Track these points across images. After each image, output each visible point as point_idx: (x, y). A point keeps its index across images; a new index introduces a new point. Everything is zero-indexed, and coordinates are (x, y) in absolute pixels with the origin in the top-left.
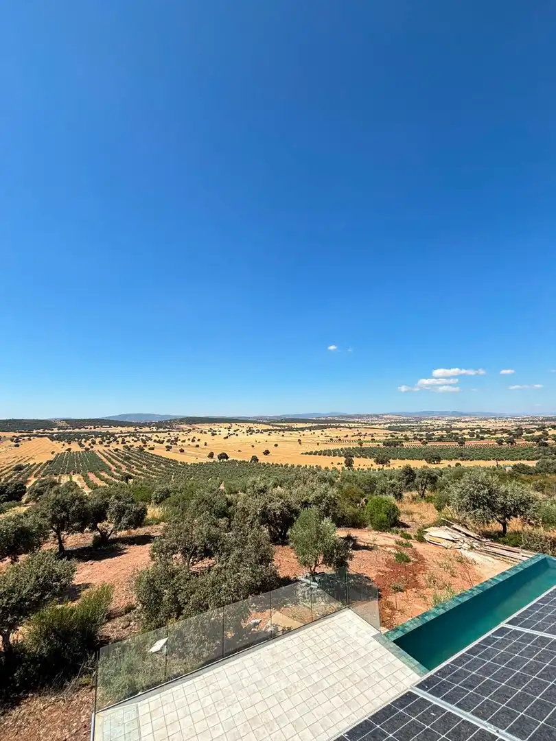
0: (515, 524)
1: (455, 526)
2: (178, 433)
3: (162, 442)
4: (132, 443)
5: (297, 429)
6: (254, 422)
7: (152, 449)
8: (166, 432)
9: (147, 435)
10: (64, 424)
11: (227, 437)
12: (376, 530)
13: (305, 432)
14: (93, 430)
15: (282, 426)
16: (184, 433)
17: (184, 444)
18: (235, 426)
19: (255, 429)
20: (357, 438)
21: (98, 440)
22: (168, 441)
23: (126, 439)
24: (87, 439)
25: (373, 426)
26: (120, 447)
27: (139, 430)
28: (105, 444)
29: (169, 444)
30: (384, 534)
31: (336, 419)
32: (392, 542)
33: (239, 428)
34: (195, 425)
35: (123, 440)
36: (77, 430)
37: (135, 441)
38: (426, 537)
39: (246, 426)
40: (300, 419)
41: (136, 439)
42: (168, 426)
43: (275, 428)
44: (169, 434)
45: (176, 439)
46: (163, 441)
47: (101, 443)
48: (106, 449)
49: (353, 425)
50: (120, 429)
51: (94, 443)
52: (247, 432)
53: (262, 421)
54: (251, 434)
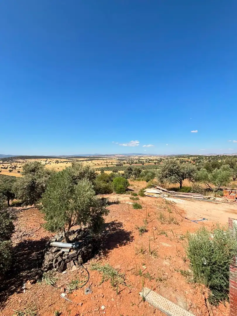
2: (16, 163)
3: (7, 168)
5: (80, 161)
6: (59, 158)
8: (9, 163)
13: (84, 162)
15: (73, 160)
16: (20, 164)
17: (20, 169)
18: (49, 160)
19: (60, 161)
20: (106, 163)
22: (10, 168)
25: (112, 159)
29: (11, 169)
31: (98, 156)
33: (51, 161)
34: (27, 160)
39: (55, 160)
40: (82, 157)
42: (10, 160)
43: (70, 160)
44: (11, 164)
45: (16, 167)
49: (104, 159)
52: (56, 162)
53: (63, 158)
54: (58, 163)
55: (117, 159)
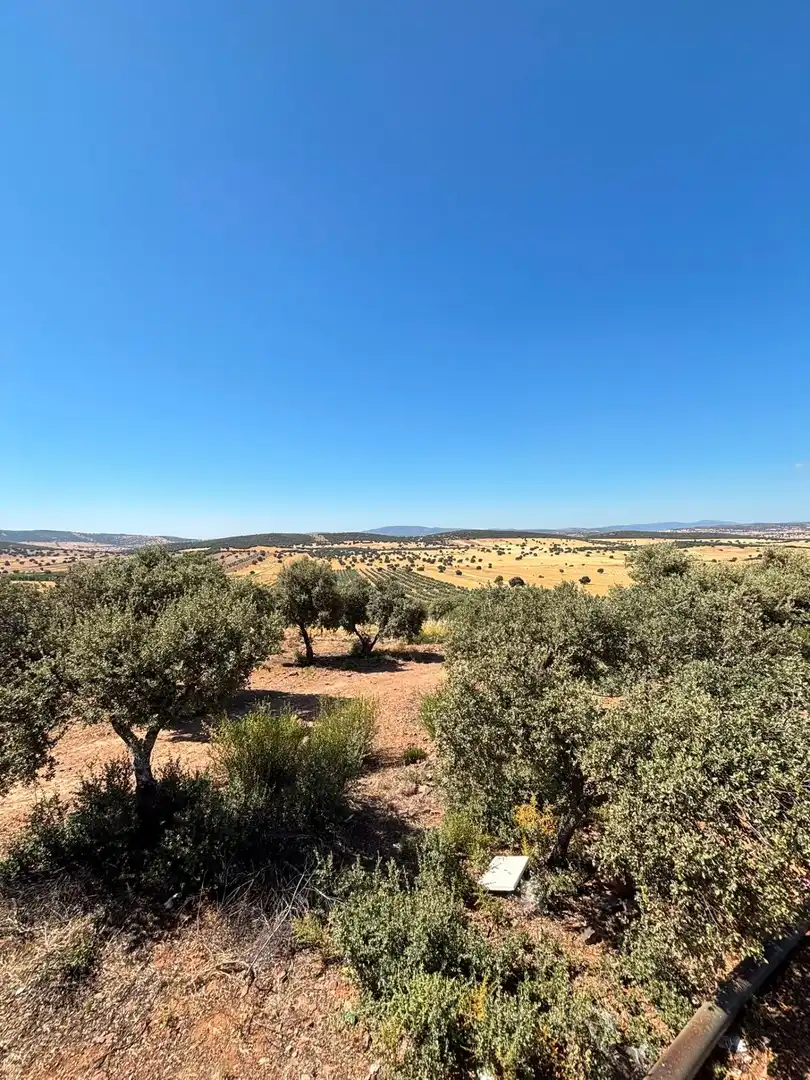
2: (452, 550)
4: (398, 562)
6: (561, 537)
7: (422, 569)
8: (436, 549)
9: (414, 552)
10: (322, 539)
11: (520, 558)
14: (352, 545)
15: (610, 543)
16: (460, 551)
17: (461, 564)
18: (531, 544)
19: (564, 547)
21: (359, 557)
22: (441, 560)
23: (391, 557)
24: (348, 556)
26: (384, 566)
27: (405, 546)
28: (367, 562)
29: (442, 564)
31: (712, 531)
33: (538, 545)
34: (475, 541)
35: (387, 558)
36: (336, 546)
37: (401, 560)
39: (550, 542)
40: (642, 533)
41: (401, 557)
42: (439, 542)
43: (596, 545)
44: (441, 552)
45: (451, 559)
46: (434, 561)
47: (362, 561)
48: (369, 568)
50: (382, 544)
51: (355, 560)
52: (551, 550)
53: (573, 535)
54: (558, 554)
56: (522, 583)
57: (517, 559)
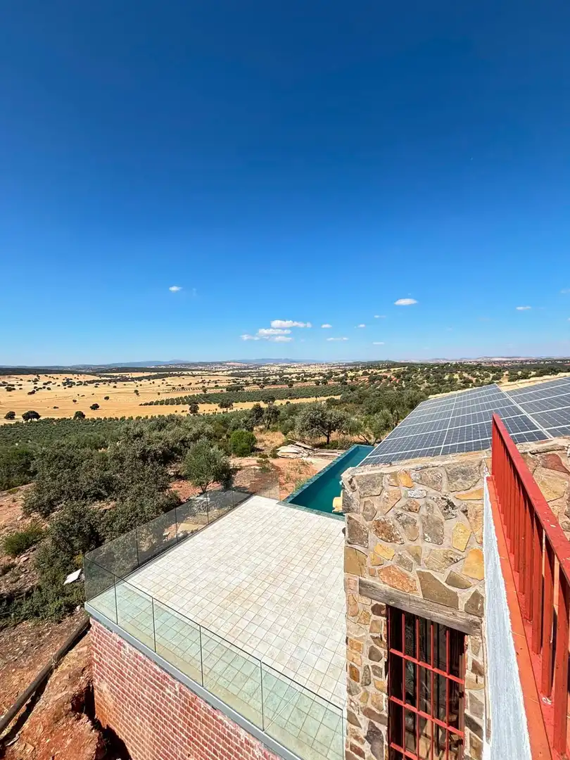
0: (334, 436)
1: (298, 443)
5: (133, 379)
6: (73, 373)
11: (33, 392)
12: (240, 456)
13: (142, 382)
15: (113, 376)
18: (43, 379)
19: (76, 381)
25: (217, 373)
30: (246, 458)
31: (179, 366)
32: (255, 462)
33: (51, 380)
38: (278, 454)
39: (62, 378)
40: (136, 368)
43: (103, 378)
49: (197, 373)
52: (64, 384)
53: (84, 371)
54: (70, 387)
55: (229, 372)
56: (37, 416)
57: (30, 393)
